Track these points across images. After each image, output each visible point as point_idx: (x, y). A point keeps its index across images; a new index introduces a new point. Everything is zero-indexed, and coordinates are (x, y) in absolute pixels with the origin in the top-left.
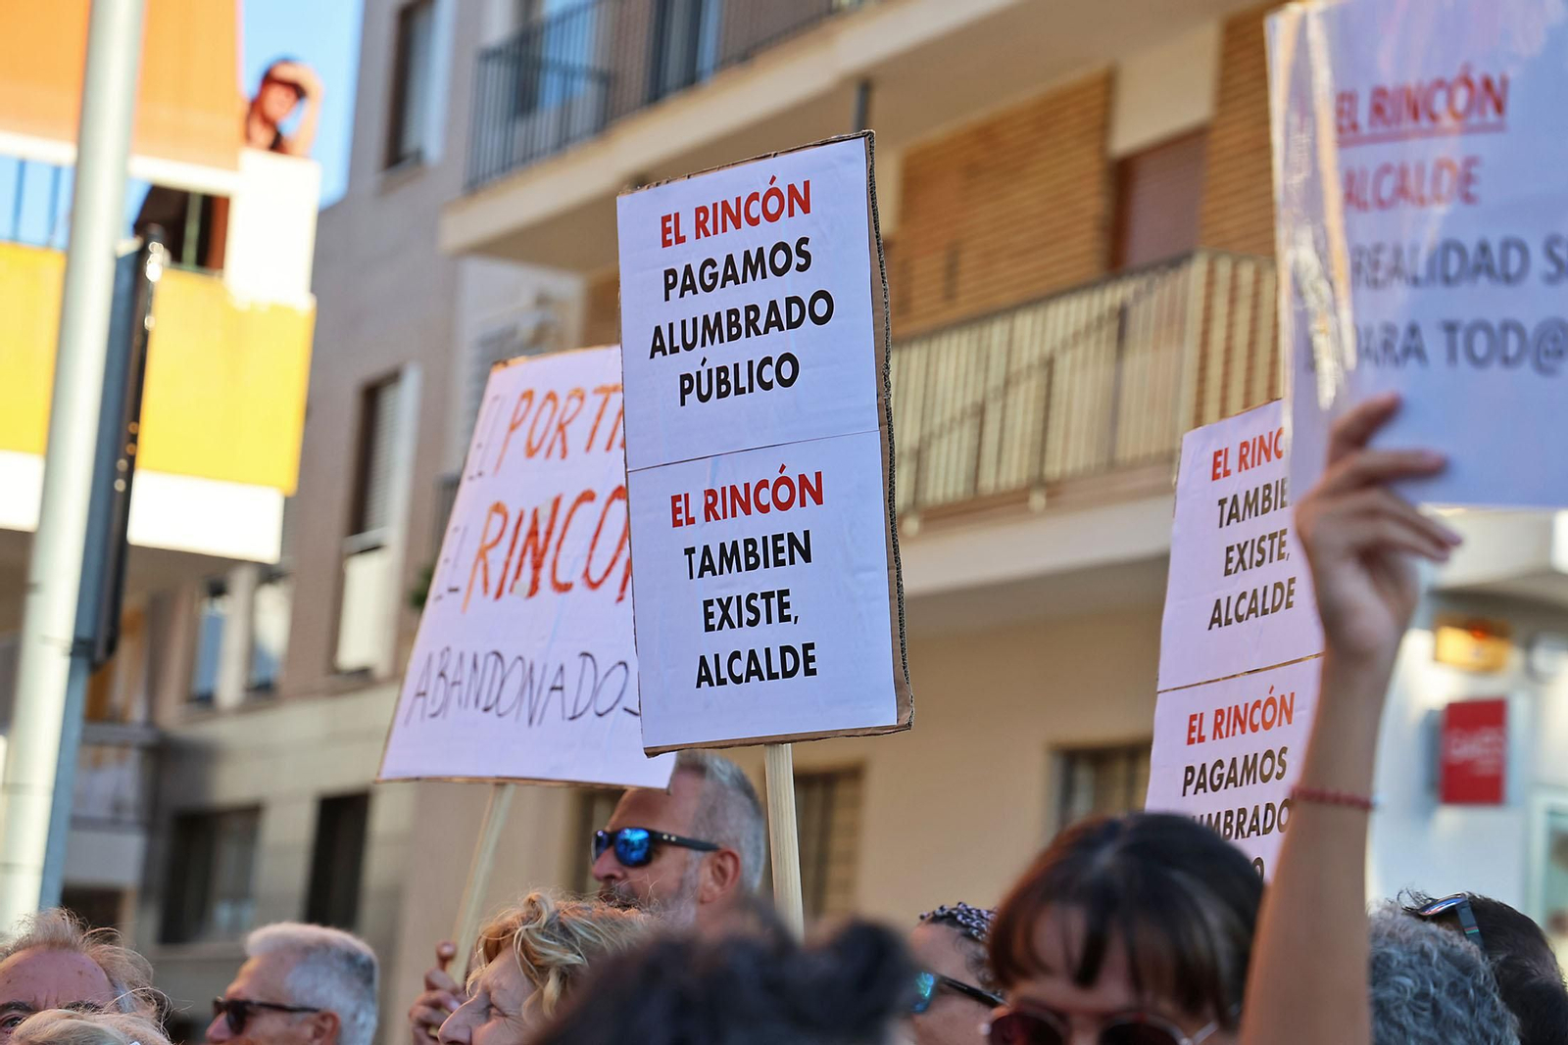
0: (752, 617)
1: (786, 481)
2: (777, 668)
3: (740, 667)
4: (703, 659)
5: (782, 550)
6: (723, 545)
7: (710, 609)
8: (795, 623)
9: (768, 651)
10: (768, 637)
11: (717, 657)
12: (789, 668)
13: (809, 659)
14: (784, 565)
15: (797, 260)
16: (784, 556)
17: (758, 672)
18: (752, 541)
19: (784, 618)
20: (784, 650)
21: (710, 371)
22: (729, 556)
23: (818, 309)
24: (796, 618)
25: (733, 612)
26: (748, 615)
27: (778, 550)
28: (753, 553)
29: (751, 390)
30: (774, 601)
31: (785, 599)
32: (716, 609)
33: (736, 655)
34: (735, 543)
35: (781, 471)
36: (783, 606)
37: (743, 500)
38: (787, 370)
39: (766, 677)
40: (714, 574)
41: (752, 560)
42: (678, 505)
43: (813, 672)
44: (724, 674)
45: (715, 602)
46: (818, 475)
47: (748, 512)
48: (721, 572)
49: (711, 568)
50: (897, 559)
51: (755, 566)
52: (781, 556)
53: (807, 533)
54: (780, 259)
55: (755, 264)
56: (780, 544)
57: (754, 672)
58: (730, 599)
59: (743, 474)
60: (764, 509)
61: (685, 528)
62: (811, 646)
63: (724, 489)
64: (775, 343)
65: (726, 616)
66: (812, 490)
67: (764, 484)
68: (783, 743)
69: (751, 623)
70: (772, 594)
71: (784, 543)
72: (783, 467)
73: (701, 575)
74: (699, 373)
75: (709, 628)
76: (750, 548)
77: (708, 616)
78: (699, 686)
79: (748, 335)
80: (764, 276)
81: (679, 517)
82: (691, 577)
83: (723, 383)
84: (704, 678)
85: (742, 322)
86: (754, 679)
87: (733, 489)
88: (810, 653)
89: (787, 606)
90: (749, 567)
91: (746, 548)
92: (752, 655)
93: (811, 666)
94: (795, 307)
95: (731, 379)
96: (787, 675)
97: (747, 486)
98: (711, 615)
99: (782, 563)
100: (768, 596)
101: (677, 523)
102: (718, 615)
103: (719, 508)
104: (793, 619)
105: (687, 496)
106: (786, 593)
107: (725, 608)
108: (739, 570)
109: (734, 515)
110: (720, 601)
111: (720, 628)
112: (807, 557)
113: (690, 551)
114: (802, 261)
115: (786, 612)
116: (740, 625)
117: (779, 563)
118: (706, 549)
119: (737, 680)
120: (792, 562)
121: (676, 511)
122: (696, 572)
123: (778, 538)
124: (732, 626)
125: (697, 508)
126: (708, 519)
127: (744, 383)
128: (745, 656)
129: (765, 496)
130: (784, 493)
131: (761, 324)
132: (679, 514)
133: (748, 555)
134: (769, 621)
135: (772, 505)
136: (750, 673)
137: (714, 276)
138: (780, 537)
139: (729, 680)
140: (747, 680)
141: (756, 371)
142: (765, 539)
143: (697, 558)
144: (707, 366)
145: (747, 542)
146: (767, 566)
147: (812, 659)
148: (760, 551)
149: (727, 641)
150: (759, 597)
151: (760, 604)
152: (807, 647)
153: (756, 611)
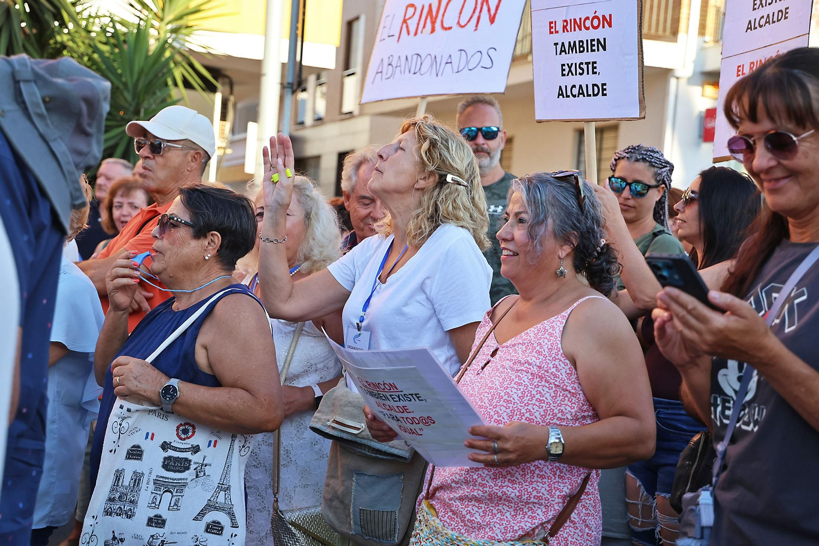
0: (581, 72)
1: (597, 17)
2: (590, 92)
3: (575, 91)
4: (560, 87)
5: (594, 45)
6: (570, 42)
7: (564, 68)
8: (599, 75)
9: (587, 85)
10: (587, 80)
11: (566, 86)
12: (596, 93)
13: (604, 90)
14: (595, 51)
16: (595, 48)
17: (583, 94)
18: (582, 42)
19: (594, 73)
20: (594, 85)
22: (572, 47)
24: (599, 73)
25: (573, 69)
26: (579, 71)
27: (592, 45)
28: (582, 46)
30: (590, 66)
31: (595, 65)
32: (566, 67)
33: (574, 86)
34: (575, 42)
35: (595, 13)
36: (594, 68)
37: (579, 25)
39: (586, 95)
40: (566, 53)
41: (582, 49)
42: (552, 25)
43: (606, 95)
44: (569, 93)
45: (566, 65)
46: (610, 15)
47: (580, 29)
48: (569, 53)
49: (565, 51)
50: (642, 51)
51: (583, 51)
52: (594, 48)
53: (605, 39)
56: (593, 43)
57: (581, 93)
58: (572, 64)
59: (579, 14)
60: (588, 29)
61: (555, 35)
62: (605, 84)
63: (571, 20)
65: (570, 71)
66: (607, 21)
67: (587, 18)
68: (592, 121)
69: (580, 74)
70: (589, 63)
71: (595, 43)
72: (596, 12)
73: (560, 54)
75: (563, 75)
76: (581, 44)
77: (563, 70)
78: (558, 97)
81: (552, 30)
82: (556, 54)
84: (561, 94)
86: (581, 96)
87: (575, 20)
88: (604, 87)
89: (596, 68)
90: (580, 52)
91: (579, 44)
92: (581, 87)
93: (605, 92)
96: (594, 95)
97: (580, 19)
98: (564, 70)
99: (594, 51)
100: (588, 64)
101: (551, 33)
102: (567, 70)
103: (568, 28)
104: (598, 73)
105: (555, 22)
106: (595, 63)
107: (570, 68)
108: (576, 52)
109: (575, 30)
110: (568, 64)
111: (568, 75)
112: (604, 49)
113: (556, 44)
115: (595, 70)
116: (576, 74)
117: (593, 51)
118: (563, 43)
119: (574, 96)
120: (598, 50)
121: (551, 28)
122: (558, 53)
123: (592, 40)
124: (573, 75)
125: (559, 27)
126: (564, 32)
128: (578, 87)
129: (588, 23)
130: (596, 22)
133: (580, 47)
134: (588, 74)
135: (591, 27)
136: (579, 94)
138: (594, 40)
139: (571, 96)
140: (578, 96)
142: (587, 41)
143: (559, 47)
145: (580, 42)
146: (588, 51)
147: (605, 90)
148: (585, 45)
149: (570, 80)
150: (584, 64)
151: (584, 67)
152: (603, 85)
153: (583, 69)
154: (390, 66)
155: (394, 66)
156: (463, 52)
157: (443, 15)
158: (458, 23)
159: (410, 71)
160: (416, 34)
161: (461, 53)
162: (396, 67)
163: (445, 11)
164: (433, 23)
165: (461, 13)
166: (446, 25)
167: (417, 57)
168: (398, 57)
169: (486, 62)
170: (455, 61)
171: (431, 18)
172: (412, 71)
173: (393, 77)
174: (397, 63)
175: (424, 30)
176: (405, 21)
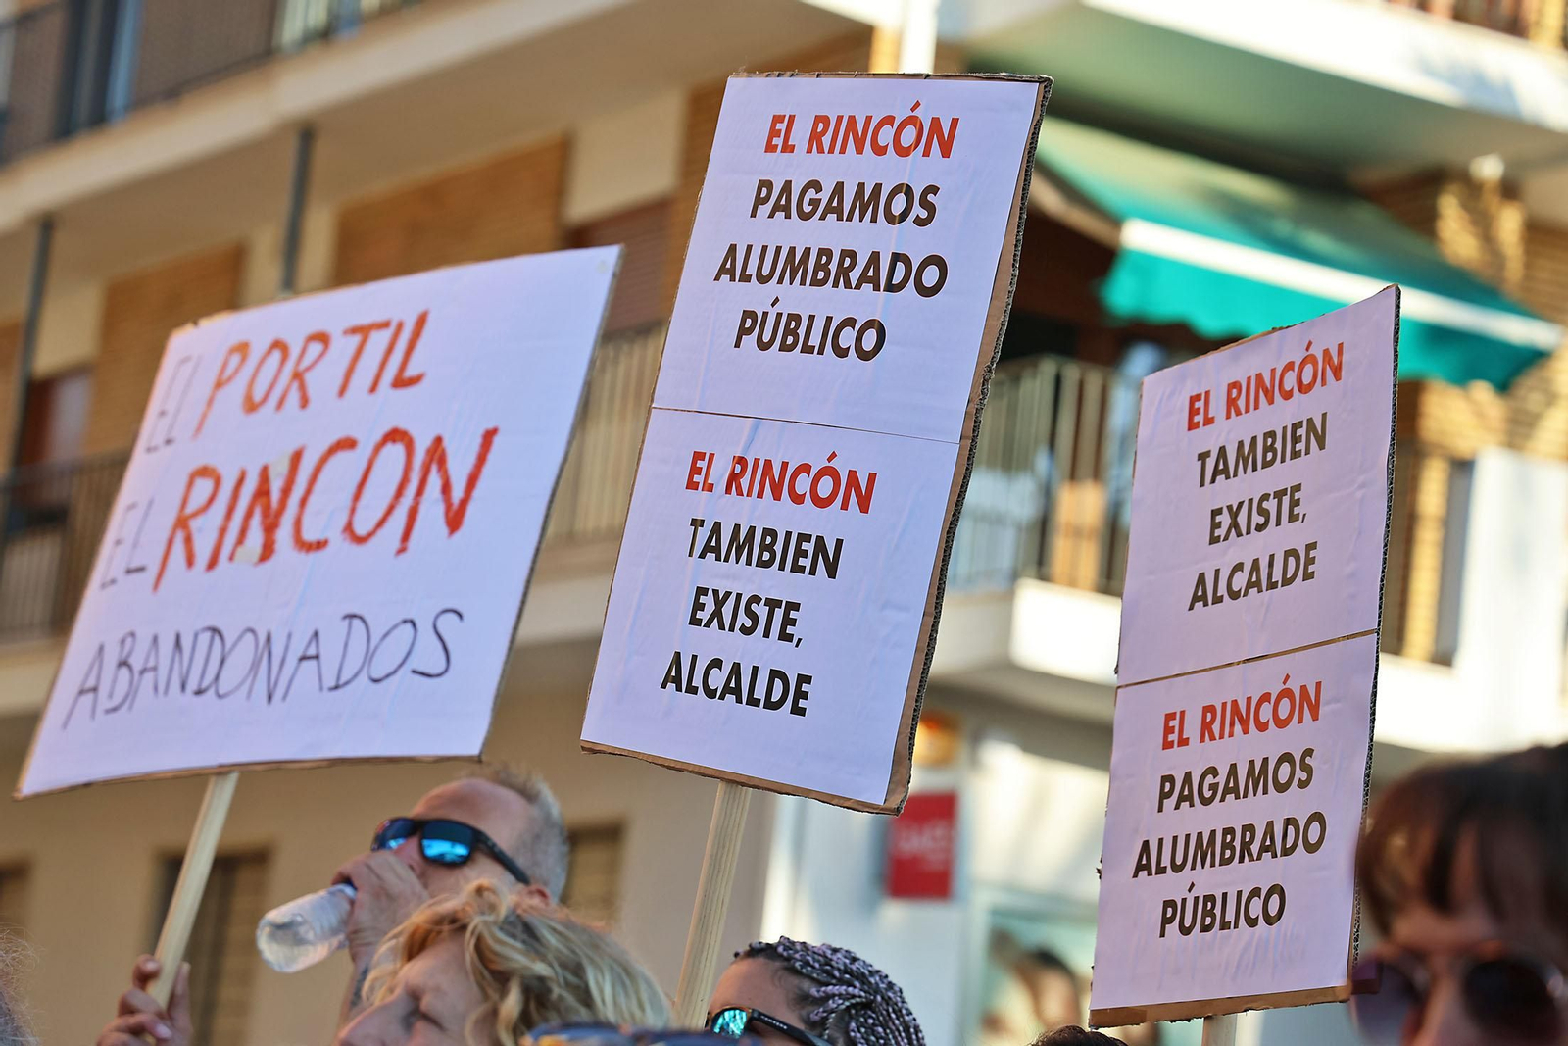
0: (748, 623)
1: (833, 473)
2: (760, 693)
3: (717, 680)
4: (678, 655)
5: (805, 554)
6: (737, 527)
7: (702, 599)
8: (797, 646)
9: (755, 669)
10: (760, 653)
11: (694, 657)
12: (775, 698)
13: (801, 695)
14: (803, 572)
15: (918, 211)
16: (806, 563)
17: (737, 692)
18: (773, 534)
19: (785, 637)
20: (775, 674)
21: (779, 315)
22: (742, 543)
23: (928, 277)
24: (799, 640)
25: (727, 610)
26: (743, 620)
27: (800, 553)
28: (770, 548)
29: (821, 352)
30: (779, 613)
31: (793, 614)
32: (709, 601)
33: (717, 663)
34: (752, 530)
35: (829, 460)
36: (788, 621)
37: (776, 482)
38: (869, 341)
39: (744, 700)
40: (718, 558)
41: (766, 556)
42: (699, 464)
43: (801, 712)
44: (697, 682)
45: (710, 592)
46: (872, 477)
47: (777, 497)
48: (727, 560)
49: (717, 550)
50: (938, 606)
51: (768, 564)
52: (801, 561)
53: (839, 543)
54: (899, 204)
55: (868, 202)
56: (805, 546)
57: (732, 689)
58: (728, 594)
59: (780, 449)
60: (797, 499)
61: (701, 495)
62: (808, 680)
63: (757, 461)
64: (866, 303)
65: (717, 613)
66: (860, 492)
67: (805, 468)
68: (743, 785)
69: (745, 631)
70: (778, 603)
71: (809, 546)
72: (834, 455)
73: (702, 556)
74: (765, 314)
75: (695, 621)
76: (769, 540)
77: (698, 606)
78: (664, 686)
79: (836, 285)
80: (874, 220)
81: (696, 479)
82: (690, 555)
83: (791, 334)
84: (673, 678)
85: (833, 267)
86: (731, 698)
87: (768, 464)
88: (805, 687)
89: (793, 622)
90: (761, 564)
91: (763, 539)
92: (736, 669)
93: (802, 703)
94: (900, 267)
95: (802, 332)
96: (771, 705)
97: (785, 465)
98: (701, 607)
99: (801, 570)
100: (773, 604)
101: (692, 485)
102: (709, 609)
103: (745, 482)
104: (795, 641)
105: (712, 456)
106: (796, 606)
107: (720, 603)
108: (749, 563)
109: (760, 495)
110: (716, 592)
111: (707, 625)
112: (832, 573)
113: (697, 523)
114: (924, 214)
115: (790, 630)
116: (732, 629)
117: (798, 569)
118: (718, 525)
119: (711, 694)
120: (813, 572)
121: (695, 470)
122: (698, 550)
123: (804, 538)
124: (722, 627)
125: (720, 473)
126: (728, 491)
127: (815, 340)
128: (727, 667)
129: (803, 484)
130: (825, 487)
131: (854, 276)
132: (698, 475)
133: (763, 548)
134: (767, 635)
135: (808, 497)
136: (727, 690)
137: (815, 203)
138: (807, 538)
139: (701, 690)
140: (722, 697)
141: (833, 331)
142: (788, 534)
143: (703, 534)
144: (778, 308)
145: (767, 532)
146: (782, 567)
147: (805, 696)
148: (779, 548)
149: (711, 643)
150: (763, 602)
151: (762, 611)
152: (804, 679)
153: (754, 618)
154: (124, 670)
155: (137, 667)
156: (356, 622)
157: (303, 502)
158: (349, 528)
159: (183, 687)
160: (212, 563)
161: (350, 626)
162: (143, 672)
163: (308, 492)
164: (270, 528)
165: (357, 496)
166: (309, 535)
167: (212, 640)
168: (150, 639)
169: (428, 656)
170: (330, 650)
171: (266, 513)
172: (192, 685)
173: (131, 707)
174: (147, 659)
175: (240, 551)
176: (182, 523)
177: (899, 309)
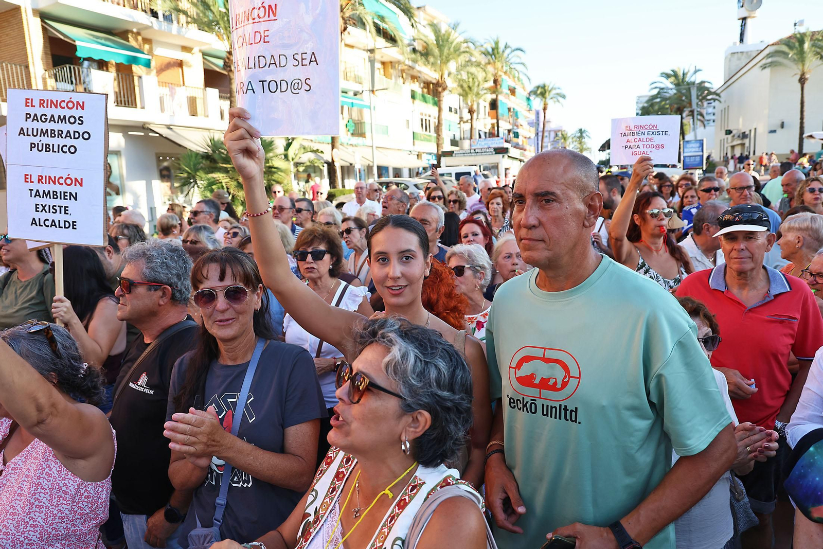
0: (54, 211)
1: (70, 178)
2: (62, 225)
3: (48, 223)
4: (34, 218)
6: (44, 191)
7: (38, 206)
8: (70, 215)
9: (59, 221)
10: (59, 217)
11: (39, 219)
12: (67, 226)
13: (74, 225)
15: (78, 121)
16: (68, 197)
17: (55, 225)
18: (56, 192)
19: (66, 213)
20: (65, 221)
21: (43, 144)
22: (47, 194)
23: (86, 136)
25: (47, 208)
26: (52, 210)
27: (65, 196)
28: (56, 195)
29: (58, 152)
30: (63, 209)
31: (67, 209)
32: (40, 207)
33: (47, 220)
34: (49, 191)
36: (65, 210)
37: (53, 180)
38: (72, 150)
39: (58, 227)
44: (42, 224)
45: (40, 205)
46: (82, 179)
47: (54, 184)
48: (43, 198)
49: (39, 196)
51: (56, 198)
53: (76, 193)
54: (72, 120)
55: (62, 119)
56: (66, 194)
57: (53, 225)
58: (46, 205)
59: (54, 174)
60: (61, 184)
61: (30, 184)
62: (75, 222)
63: (46, 176)
64: (68, 142)
65: (44, 209)
66: (79, 182)
67: (62, 177)
69: (53, 213)
70: (62, 207)
71: (68, 194)
72: (70, 174)
73: (35, 197)
74: (38, 144)
75: (37, 211)
78: (32, 225)
79: (58, 137)
80: (66, 123)
81: (28, 180)
82: (31, 197)
83: (48, 148)
84: (34, 223)
85: (56, 133)
86: (54, 227)
87: (50, 176)
90: (54, 198)
91: (53, 193)
92: (53, 221)
93: (75, 227)
94: (76, 134)
95: (51, 148)
96: (66, 228)
97: (55, 177)
98: (38, 208)
99: (67, 199)
100: (60, 207)
101: (26, 182)
103: (43, 181)
105: (31, 175)
106: (67, 207)
107: (44, 207)
108: (50, 198)
109: (49, 184)
110: (42, 205)
111: (42, 211)
112: (76, 199)
113: (31, 190)
114: (80, 122)
116: (49, 212)
117: (65, 199)
118: (38, 191)
119: (47, 226)
120: (70, 199)
121: (26, 178)
122: (33, 196)
123: (65, 192)
124: (46, 212)
125: (35, 179)
126: (39, 183)
127: (56, 149)
128: (50, 221)
129: (62, 181)
130: (69, 181)
131: (64, 135)
132: (28, 178)
133: (54, 195)
134: (60, 213)
135: (64, 184)
137: (46, 119)
139: (44, 225)
140: (51, 227)
141: (61, 148)
142: (60, 192)
143: (34, 192)
144: (41, 142)
145: (54, 191)
146: (61, 199)
147: (76, 225)
148: (59, 195)
149: (43, 216)
150: (57, 206)
151: (58, 209)
152: (73, 222)
153: (56, 210)
177: (79, 143)
